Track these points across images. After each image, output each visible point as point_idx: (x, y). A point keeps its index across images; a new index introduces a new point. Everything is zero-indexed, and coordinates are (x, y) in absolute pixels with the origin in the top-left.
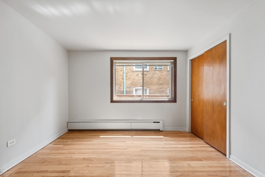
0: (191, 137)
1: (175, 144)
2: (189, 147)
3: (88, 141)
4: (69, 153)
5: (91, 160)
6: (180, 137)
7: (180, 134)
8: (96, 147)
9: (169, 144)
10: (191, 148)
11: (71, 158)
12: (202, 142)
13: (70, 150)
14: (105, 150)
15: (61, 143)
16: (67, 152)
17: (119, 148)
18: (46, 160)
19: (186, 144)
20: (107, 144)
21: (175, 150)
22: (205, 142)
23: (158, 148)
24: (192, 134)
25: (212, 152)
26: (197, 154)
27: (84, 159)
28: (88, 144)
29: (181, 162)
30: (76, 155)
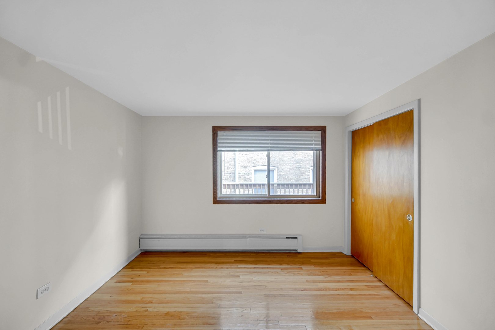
0: (352, 265)
1: (323, 282)
2: (349, 287)
3: (174, 274)
4: (141, 302)
5: (179, 318)
6: (333, 266)
7: (332, 260)
8: (187, 289)
9: (314, 282)
10: (351, 289)
11: (146, 313)
12: (370, 277)
13: (144, 295)
14: (204, 295)
15: (129, 279)
16: (139, 299)
17: (227, 290)
18: (104, 317)
19: (342, 282)
20: (207, 281)
21: (324, 295)
22: (376, 277)
23: (296, 289)
24: (353, 260)
25: (387, 298)
26: (362, 303)
27: (168, 314)
28: (174, 281)
29: (335, 321)
30: (154, 305)
